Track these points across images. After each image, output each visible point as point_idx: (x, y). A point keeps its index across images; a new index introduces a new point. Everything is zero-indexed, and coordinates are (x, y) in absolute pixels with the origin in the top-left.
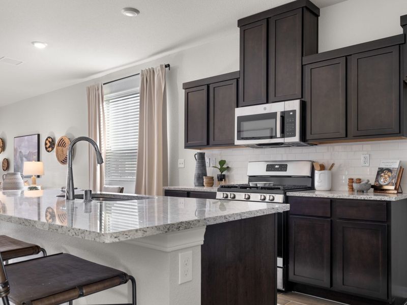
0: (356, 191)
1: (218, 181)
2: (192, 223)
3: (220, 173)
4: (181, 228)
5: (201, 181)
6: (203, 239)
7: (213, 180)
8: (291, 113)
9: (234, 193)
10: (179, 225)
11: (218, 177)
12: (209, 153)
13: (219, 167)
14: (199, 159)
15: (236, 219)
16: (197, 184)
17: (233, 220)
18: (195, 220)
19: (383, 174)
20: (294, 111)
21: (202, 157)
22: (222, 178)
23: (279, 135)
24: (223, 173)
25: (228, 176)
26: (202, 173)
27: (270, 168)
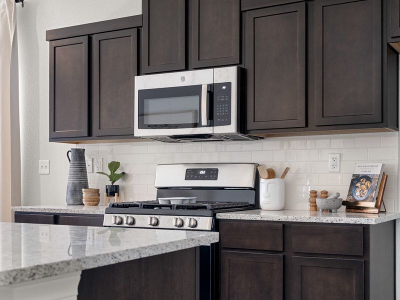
0: (321, 210)
1: (107, 196)
2: (57, 267)
3: (110, 183)
4: (37, 276)
5: (79, 197)
6: (77, 293)
7: (99, 195)
8: (224, 87)
9: (132, 216)
10: (34, 271)
11: (107, 190)
12: (91, 149)
13: (109, 173)
14: (75, 159)
15: (132, 259)
16: (71, 202)
17: (127, 259)
18: (62, 262)
19: (358, 185)
20: (228, 85)
21: (80, 156)
22: (113, 191)
23: (204, 121)
24: (116, 183)
25: (124, 188)
26: (80, 183)
27: (191, 174)
